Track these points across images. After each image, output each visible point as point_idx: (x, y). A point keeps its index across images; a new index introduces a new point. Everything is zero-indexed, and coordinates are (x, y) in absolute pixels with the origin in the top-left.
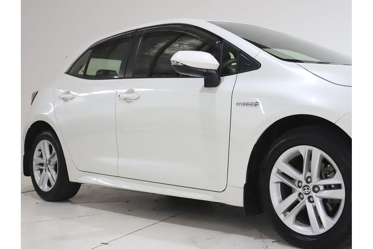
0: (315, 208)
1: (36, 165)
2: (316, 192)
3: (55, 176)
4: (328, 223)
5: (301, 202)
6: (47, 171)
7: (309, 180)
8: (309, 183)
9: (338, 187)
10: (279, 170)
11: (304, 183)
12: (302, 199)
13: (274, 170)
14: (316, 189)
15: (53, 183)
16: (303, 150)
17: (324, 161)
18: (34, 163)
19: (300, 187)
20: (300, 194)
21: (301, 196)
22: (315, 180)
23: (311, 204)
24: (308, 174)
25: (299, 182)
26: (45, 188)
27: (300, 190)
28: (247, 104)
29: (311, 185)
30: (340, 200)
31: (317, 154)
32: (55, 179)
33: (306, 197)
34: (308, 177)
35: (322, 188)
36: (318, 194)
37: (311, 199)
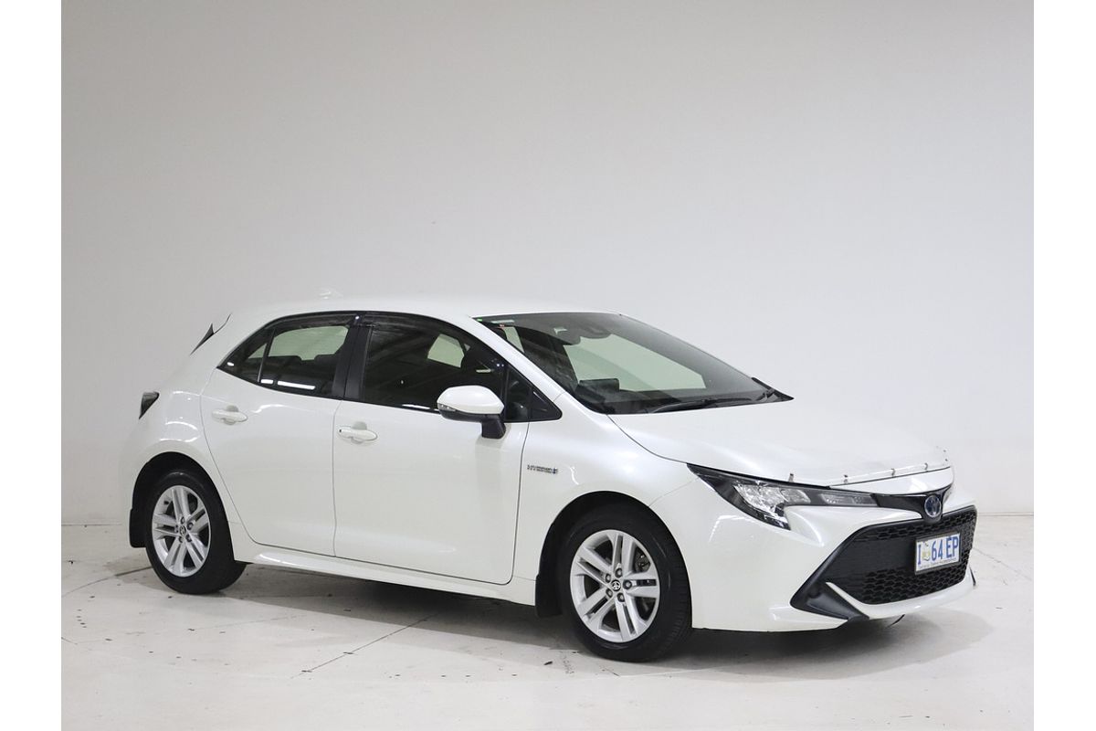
0: (626, 609)
1: (158, 528)
2: (627, 588)
3: (204, 552)
4: (641, 626)
5: (610, 600)
6: (185, 540)
7: (619, 573)
8: (619, 576)
9: (653, 582)
10: (582, 559)
11: (613, 577)
12: (610, 597)
13: (576, 559)
14: (628, 585)
15: (199, 564)
16: (612, 535)
17: (637, 551)
18: (154, 526)
19: (608, 582)
20: (608, 590)
21: (610, 593)
22: (627, 574)
23: (621, 603)
24: (618, 566)
25: (608, 575)
26: (180, 571)
27: (608, 585)
28: (540, 469)
29: (621, 580)
30: (655, 599)
31: (629, 541)
32: (204, 557)
33: (615, 594)
34: (618, 570)
35: (634, 583)
36: (630, 591)
37: (622, 597)
